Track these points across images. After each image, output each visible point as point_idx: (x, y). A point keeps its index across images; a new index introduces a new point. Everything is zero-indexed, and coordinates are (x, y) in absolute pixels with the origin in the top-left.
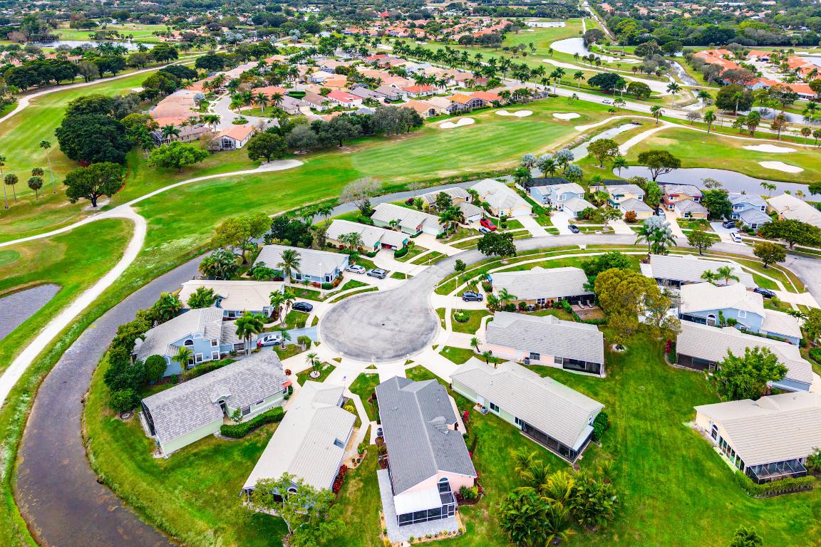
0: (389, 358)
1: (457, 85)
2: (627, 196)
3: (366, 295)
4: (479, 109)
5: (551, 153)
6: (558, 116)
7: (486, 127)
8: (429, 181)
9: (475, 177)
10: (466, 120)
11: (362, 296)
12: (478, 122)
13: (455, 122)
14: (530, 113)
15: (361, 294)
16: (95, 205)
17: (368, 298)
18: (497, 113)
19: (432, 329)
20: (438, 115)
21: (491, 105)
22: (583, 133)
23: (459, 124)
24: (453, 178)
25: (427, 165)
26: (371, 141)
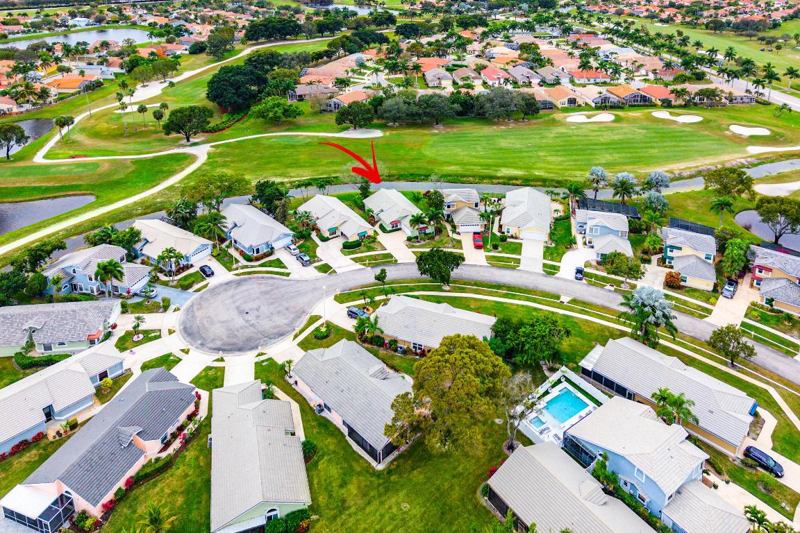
0: (210, 349)
1: (647, 75)
2: (687, 251)
3: (272, 278)
4: (638, 106)
5: (673, 173)
6: (736, 129)
7: (622, 128)
8: (479, 176)
9: (539, 183)
10: (606, 117)
11: (268, 278)
12: (618, 120)
13: (589, 117)
14: (700, 119)
15: (269, 275)
16: (188, 141)
17: (271, 281)
18: (653, 114)
19: (282, 335)
20: (580, 106)
21: (659, 103)
22: (751, 157)
23: (593, 119)
24: (511, 178)
25: (500, 158)
26: (473, 123)
